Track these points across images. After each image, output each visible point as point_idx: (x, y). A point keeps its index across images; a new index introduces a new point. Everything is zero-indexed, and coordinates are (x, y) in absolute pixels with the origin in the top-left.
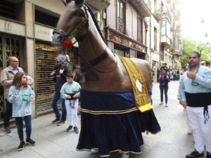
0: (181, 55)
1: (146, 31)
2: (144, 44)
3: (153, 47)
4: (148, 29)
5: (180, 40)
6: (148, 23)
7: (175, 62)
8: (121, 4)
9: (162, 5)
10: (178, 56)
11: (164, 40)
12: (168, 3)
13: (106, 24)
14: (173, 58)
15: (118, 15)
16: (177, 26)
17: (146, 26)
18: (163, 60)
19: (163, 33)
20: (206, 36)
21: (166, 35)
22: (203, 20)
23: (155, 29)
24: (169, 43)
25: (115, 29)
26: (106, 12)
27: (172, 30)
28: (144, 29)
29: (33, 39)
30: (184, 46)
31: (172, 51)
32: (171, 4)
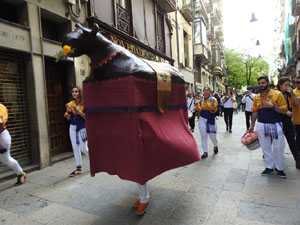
0: (224, 75)
1: (171, 34)
2: (168, 54)
3: (182, 61)
4: (174, 32)
5: (222, 54)
6: (173, 23)
7: (218, 85)
10: (220, 76)
11: (199, 51)
14: (214, 79)
16: (217, 33)
17: (170, 28)
18: (200, 82)
19: (198, 41)
20: (258, 43)
21: (201, 43)
23: (185, 34)
24: (206, 56)
25: (110, 23)
27: (210, 38)
28: (167, 31)
30: (228, 62)
31: (212, 68)
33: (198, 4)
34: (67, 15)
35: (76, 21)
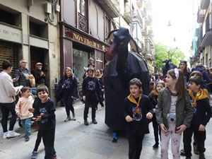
0: (153, 60)
5: (152, 45)
7: (149, 66)
9: (133, 8)
10: (150, 60)
12: (139, 7)
15: (79, 11)
16: (149, 31)
19: (134, 36)
21: (137, 38)
22: (169, 22)
24: (140, 47)
25: (73, 25)
26: (60, 5)
27: (144, 34)
28: (112, 29)
30: (156, 51)
31: (144, 55)
32: (142, 9)
33: (135, 12)
34: (46, 20)
35: (51, 24)
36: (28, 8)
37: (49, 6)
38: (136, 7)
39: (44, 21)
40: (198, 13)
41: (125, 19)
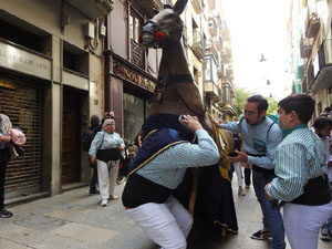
0: (235, 114)
5: (232, 92)
8: (137, 20)
9: (205, 37)
10: (231, 115)
11: (209, 88)
12: (212, 36)
13: (106, 46)
14: (224, 118)
15: (131, 37)
16: (227, 71)
19: (208, 78)
20: (268, 83)
21: (212, 81)
22: (262, 56)
23: (195, 71)
24: (217, 93)
26: (106, 25)
27: (220, 76)
29: (59, 84)
30: (238, 101)
31: (222, 106)
32: (216, 39)
33: (208, 42)
34: (86, 47)
35: (93, 54)
36: (62, 29)
37: (92, 27)
38: (208, 36)
39: (82, 48)
40: (302, 44)
41: (194, 52)
